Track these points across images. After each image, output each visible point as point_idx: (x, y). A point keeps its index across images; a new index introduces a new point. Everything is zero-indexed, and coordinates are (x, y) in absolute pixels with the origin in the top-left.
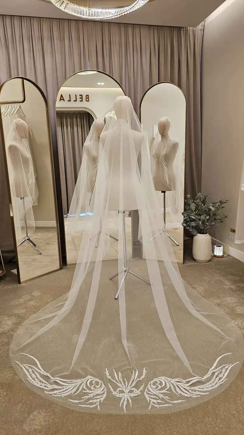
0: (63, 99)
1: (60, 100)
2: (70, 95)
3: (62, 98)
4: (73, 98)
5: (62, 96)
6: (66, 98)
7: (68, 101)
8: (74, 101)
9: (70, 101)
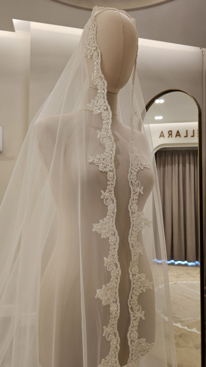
0: (180, 135)
1: (177, 136)
2: (187, 131)
3: (178, 134)
4: (190, 134)
5: (178, 132)
6: (183, 134)
7: (185, 137)
8: (192, 136)
9: (186, 136)
